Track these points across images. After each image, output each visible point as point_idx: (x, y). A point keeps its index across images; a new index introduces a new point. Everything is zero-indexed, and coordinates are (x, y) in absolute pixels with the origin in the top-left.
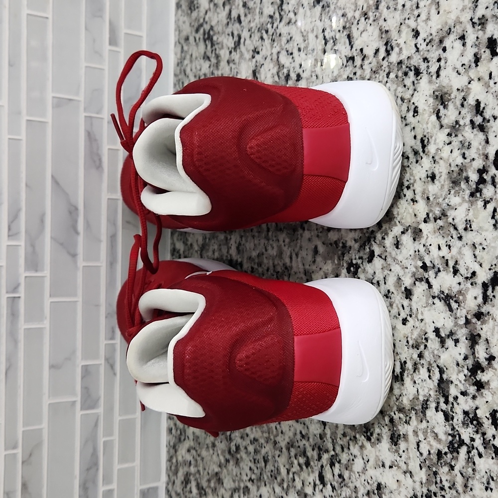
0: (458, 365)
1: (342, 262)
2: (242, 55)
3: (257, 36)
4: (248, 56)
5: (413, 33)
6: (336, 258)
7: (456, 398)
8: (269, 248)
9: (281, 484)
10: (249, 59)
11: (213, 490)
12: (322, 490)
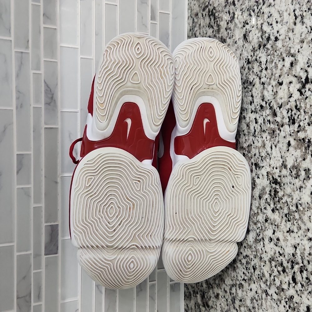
1: (307, 151)
2: (236, 25)
6: (304, 148)
8: (256, 142)
9: (265, 282)
10: (241, 27)
11: (217, 285)
12: (294, 287)
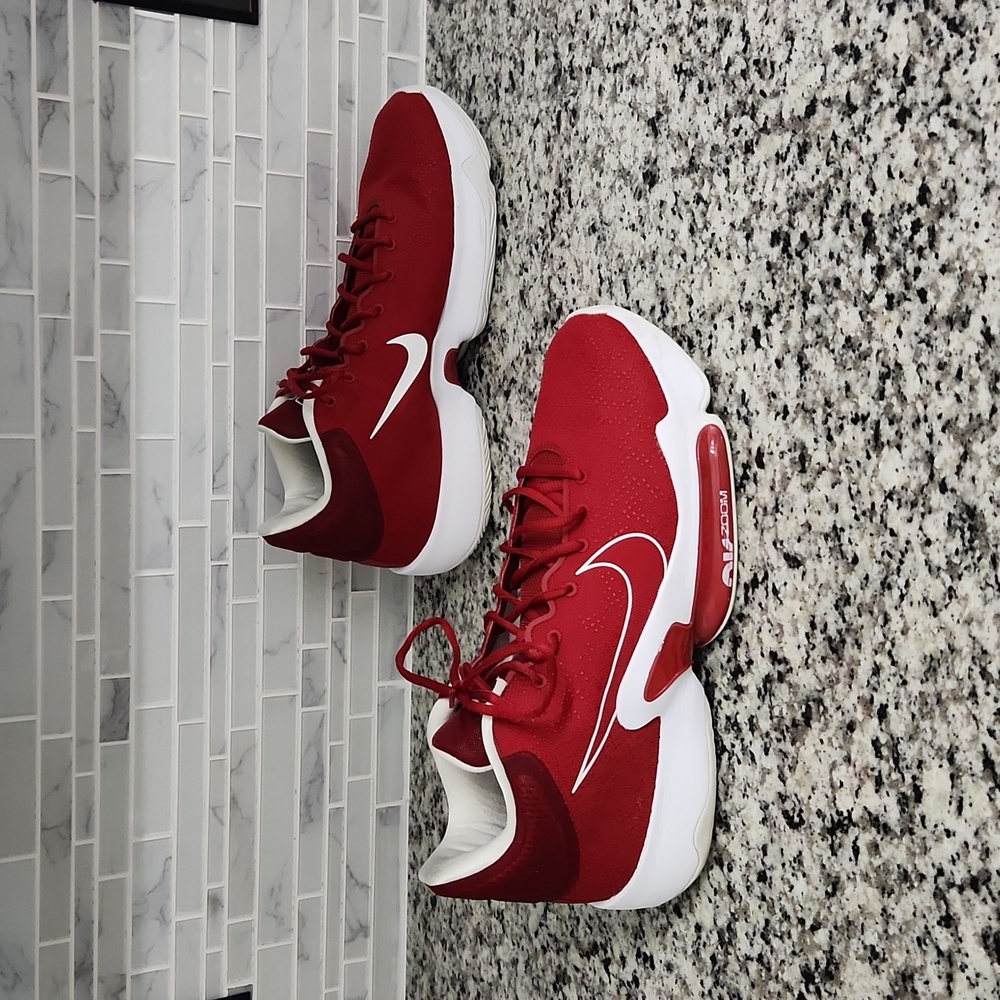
0: (722, 667)
3: (525, 249)
4: (515, 270)
5: (687, 300)
7: (720, 702)
